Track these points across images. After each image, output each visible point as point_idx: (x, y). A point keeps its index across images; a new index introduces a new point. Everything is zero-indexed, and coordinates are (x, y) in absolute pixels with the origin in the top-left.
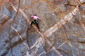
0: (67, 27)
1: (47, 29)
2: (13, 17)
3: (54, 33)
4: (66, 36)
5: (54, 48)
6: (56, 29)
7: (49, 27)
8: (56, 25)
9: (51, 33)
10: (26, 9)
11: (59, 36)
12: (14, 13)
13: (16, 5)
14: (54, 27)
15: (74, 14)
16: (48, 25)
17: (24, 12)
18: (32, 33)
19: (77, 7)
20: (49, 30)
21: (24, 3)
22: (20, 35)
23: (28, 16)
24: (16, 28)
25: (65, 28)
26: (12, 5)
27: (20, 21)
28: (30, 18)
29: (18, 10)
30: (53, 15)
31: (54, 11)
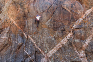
0: (63, 49)
1: (49, 51)
2: (25, 42)
3: (54, 54)
4: (62, 57)
7: (50, 50)
8: (55, 47)
9: (51, 54)
10: (33, 35)
11: (57, 56)
12: (25, 39)
13: (26, 32)
14: (53, 49)
15: (68, 39)
16: (49, 48)
17: (32, 38)
18: (39, 55)
19: (71, 32)
20: (50, 52)
21: (31, 30)
22: (31, 56)
23: (35, 41)
24: (27, 51)
25: (61, 50)
26: (23, 32)
27: (30, 46)
28: (36, 42)
29: (28, 36)
30: (53, 39)
31: (54, 36)
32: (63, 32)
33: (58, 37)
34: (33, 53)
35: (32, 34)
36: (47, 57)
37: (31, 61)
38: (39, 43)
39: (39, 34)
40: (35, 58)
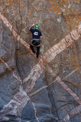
1: (49, 48)
3: (59, 55)
4: (77, 61)
5: (58, 79)
6: (64, 47)
7: (52, 45)
8: (63, 40)
9: (54, 55)
10: (7, 6)
11: (67, 60)
14: (59, 44)
16: (50, 41)
17: (5, 15)
18: (24, 57)
20: (52, 50)
28: (17, 28)
30: (59, 20)
31: (61, 11)
33: (73, 15)
34: (12, 55)
35: (4, 3)
36: (45, 62)
37: (7, 72)
38: (24, 30)
39: (22, 5)
40: (17, 65)
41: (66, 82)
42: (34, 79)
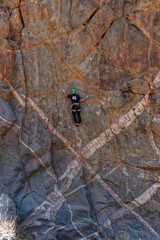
0: (122, 139)
1: (87, 143)
2: (20, 118)
3: (99, 151)
4: (119, 157)
5: (98, 177)
6: (103, 142)
7: (90, 140)
8: (103, 134)
9: (93, 150)
10: (43, 98)
11: (107, 156)
12: (20, 109)
13: (20, 89)
14: (98, 138)
15: (138, 114)
16: (88, 135)
17: (41, 107)
18: (60, 152)
19: (147, 96)
20: (90, 145)
21: (36, 83)
23: (49, 117)
24: (30, 144)
25: (118, 141)
26: (12, 88)
27: (36, 129)
28: (53, 120)
29: (26, 101)
30: (98, 113)
31: (100, 103)
32: (125, 97)
33: (113, 108)
34: (47, 149)
35: (40, 95)
36: (83, 158)
37: (41, 168)
38: (61, 123)
39: (59, 97)
40: (52, 161)
41: (106, 181)
42: (71, 176)
